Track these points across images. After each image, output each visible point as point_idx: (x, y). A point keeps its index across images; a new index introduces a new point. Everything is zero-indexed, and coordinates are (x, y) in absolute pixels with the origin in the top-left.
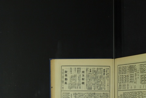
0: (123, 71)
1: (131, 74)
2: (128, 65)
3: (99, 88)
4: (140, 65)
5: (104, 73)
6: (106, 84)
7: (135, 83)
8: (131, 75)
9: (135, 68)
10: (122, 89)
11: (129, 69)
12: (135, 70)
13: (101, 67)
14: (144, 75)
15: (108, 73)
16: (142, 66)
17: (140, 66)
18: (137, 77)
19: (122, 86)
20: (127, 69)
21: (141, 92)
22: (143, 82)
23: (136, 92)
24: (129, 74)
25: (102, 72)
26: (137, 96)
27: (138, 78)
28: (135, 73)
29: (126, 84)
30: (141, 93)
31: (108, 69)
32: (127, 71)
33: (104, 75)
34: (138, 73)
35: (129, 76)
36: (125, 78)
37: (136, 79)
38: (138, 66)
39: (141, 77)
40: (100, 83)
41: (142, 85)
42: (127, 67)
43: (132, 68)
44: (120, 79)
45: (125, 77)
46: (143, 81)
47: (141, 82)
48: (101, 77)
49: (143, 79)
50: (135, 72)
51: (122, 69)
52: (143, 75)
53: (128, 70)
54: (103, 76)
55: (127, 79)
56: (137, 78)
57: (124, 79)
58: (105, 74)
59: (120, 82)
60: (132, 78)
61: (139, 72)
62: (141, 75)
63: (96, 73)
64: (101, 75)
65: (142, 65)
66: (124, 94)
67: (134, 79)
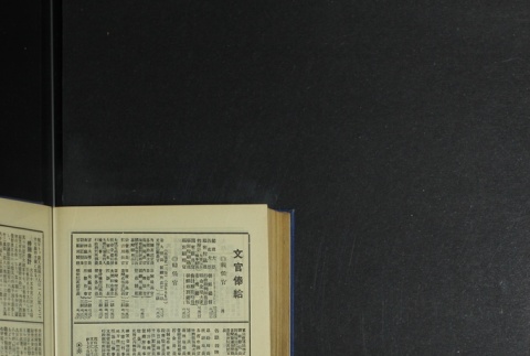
0: (100, 255)
1: (139, 267)
2: (123, 236)
3: (16, 310)
4: (184, 241)
5: (30, 256)
6: (35, 297)
7: (162, 299)
8: (141, 271)
9: (161, 250)
10: (93, 319)
11: (132, 250)
12: (162, 257)
13: (21, 232)
14: (201, 275)
15: (39, 258)
16: (195, 244)
17: (185, 244)
18: (170, 278)
19: (95, 306)
20: (120, 249)
21: (189, 330)
22: (197, 298)
23: (163, 330)
24: (130, 267)
25: (24, 251)
26: (170, 345)
27: (175, 283)
28: (161, 267)
29: (118, 300)
30: (187, 334)
31: (39, 240)
32: (120, 254)
33: (29, 261)
34: (175, 265)
35: (132, 274)
36: (108, 278)
37: (164, 285)
38: (173, 245)
39: (187, 281)
40: (20, 292)
41: (194, 309)
42: (120, 243)
43: (145, 248)
44: (83, 282)
45: (109, 274)
46: (197, 293)
47: (188, 298)
48: (21, 268)
49: (197, 288)
50: (162, 263)
51: (93, 249)
52: (197, 276)
53: (125, 254)
54: (27, 266)
55: (120, 283)
56: (170, 284)
57: (105, 282)
58: (33, 259)
59: (82, 290)
60: (146, 282)
61: (180, 264)
62: (188, 276)
63: (8, 254)
64: (21, 261)
65: (194, 240)
66: (106, 336)
67: (157, 285)
